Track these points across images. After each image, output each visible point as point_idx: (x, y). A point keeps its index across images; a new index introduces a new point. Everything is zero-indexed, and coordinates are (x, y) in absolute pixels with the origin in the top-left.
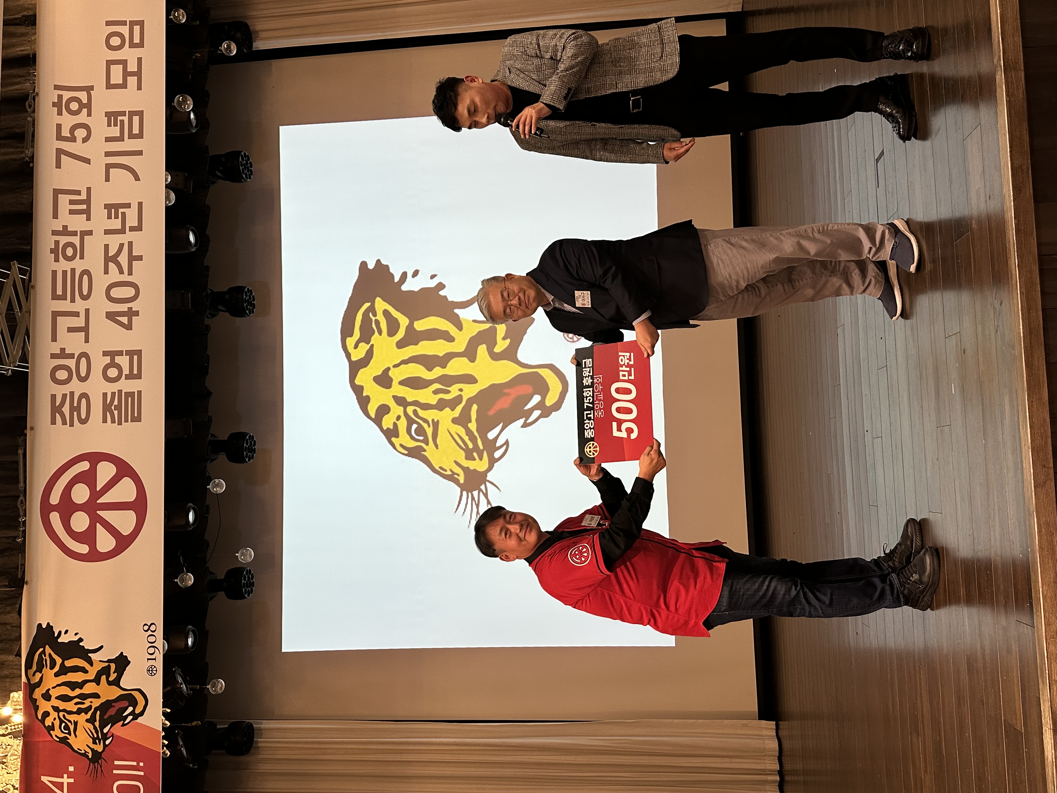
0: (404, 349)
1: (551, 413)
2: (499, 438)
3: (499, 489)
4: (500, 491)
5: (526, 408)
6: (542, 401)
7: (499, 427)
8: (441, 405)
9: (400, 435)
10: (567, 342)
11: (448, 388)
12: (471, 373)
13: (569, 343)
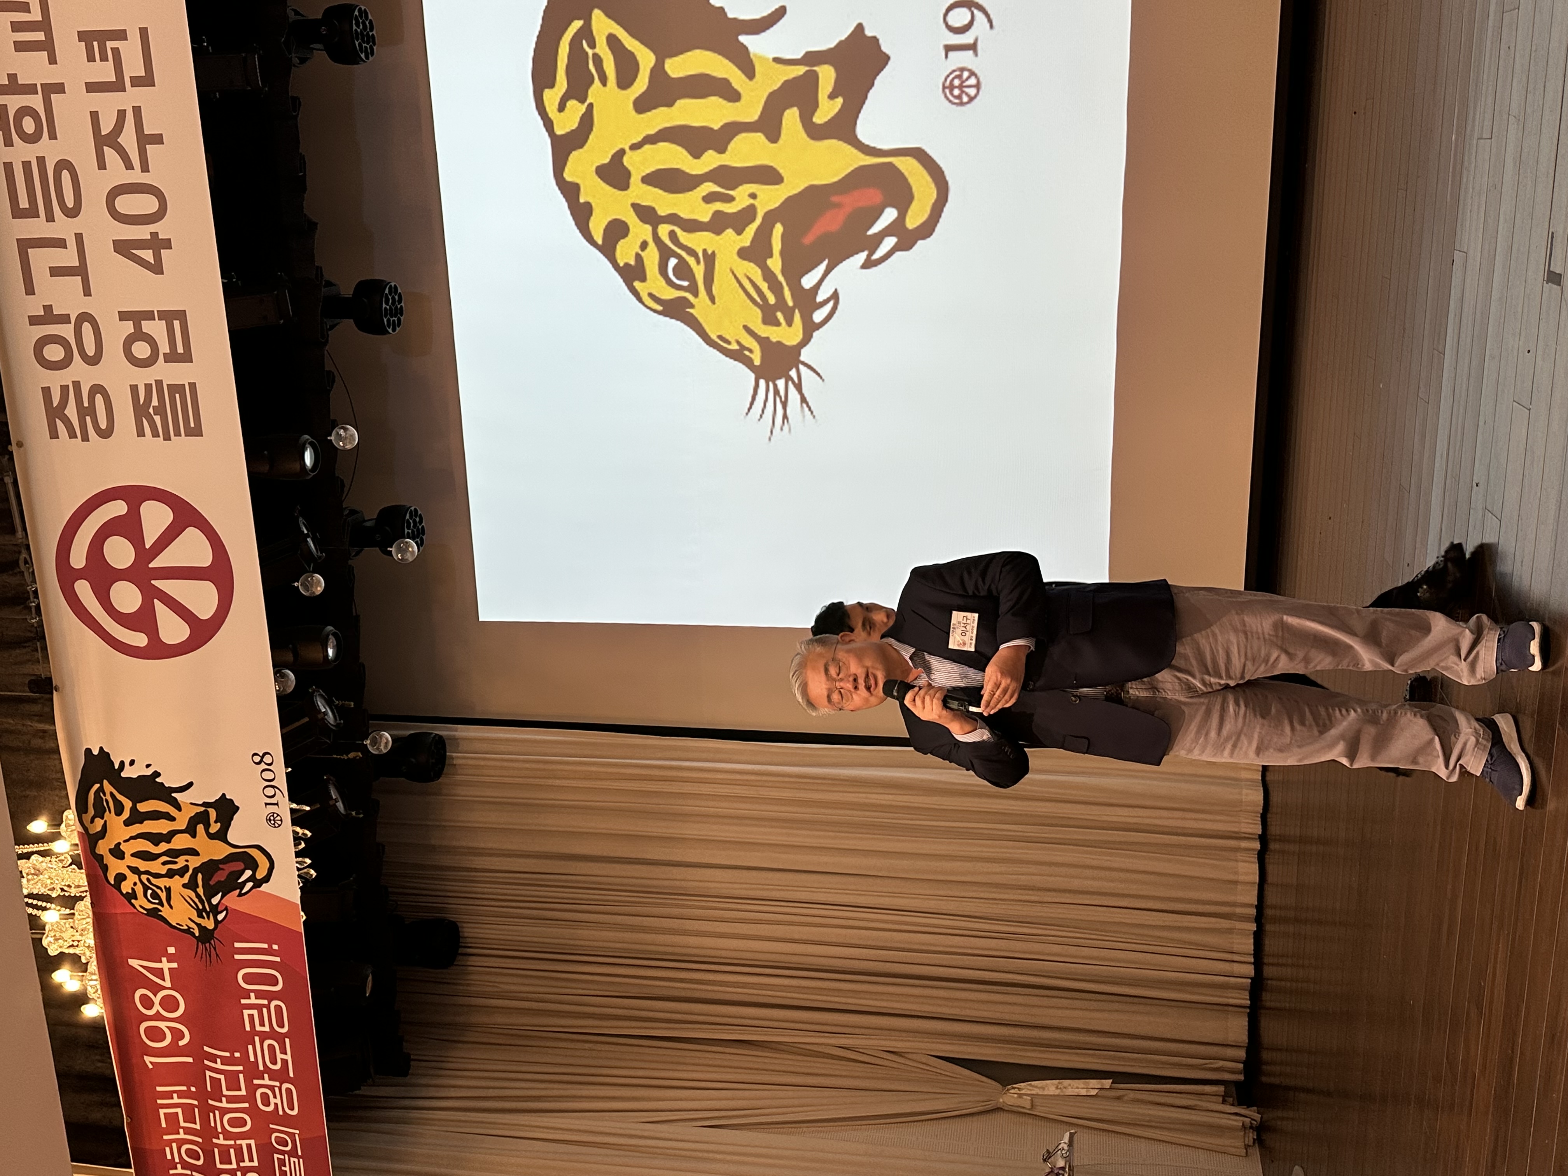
0: (649, 113)
1: (915, 243)
2: (822, 288)
3: (821, 377)
4: (823, 380)
5: (871, 232)
6: (900, 220)
7: (822, 267)
8: (718, 223)
9: (648, 277)
10: (950, 104)
11: (731, 192)
12: (771, 164)
13: (954, 106)
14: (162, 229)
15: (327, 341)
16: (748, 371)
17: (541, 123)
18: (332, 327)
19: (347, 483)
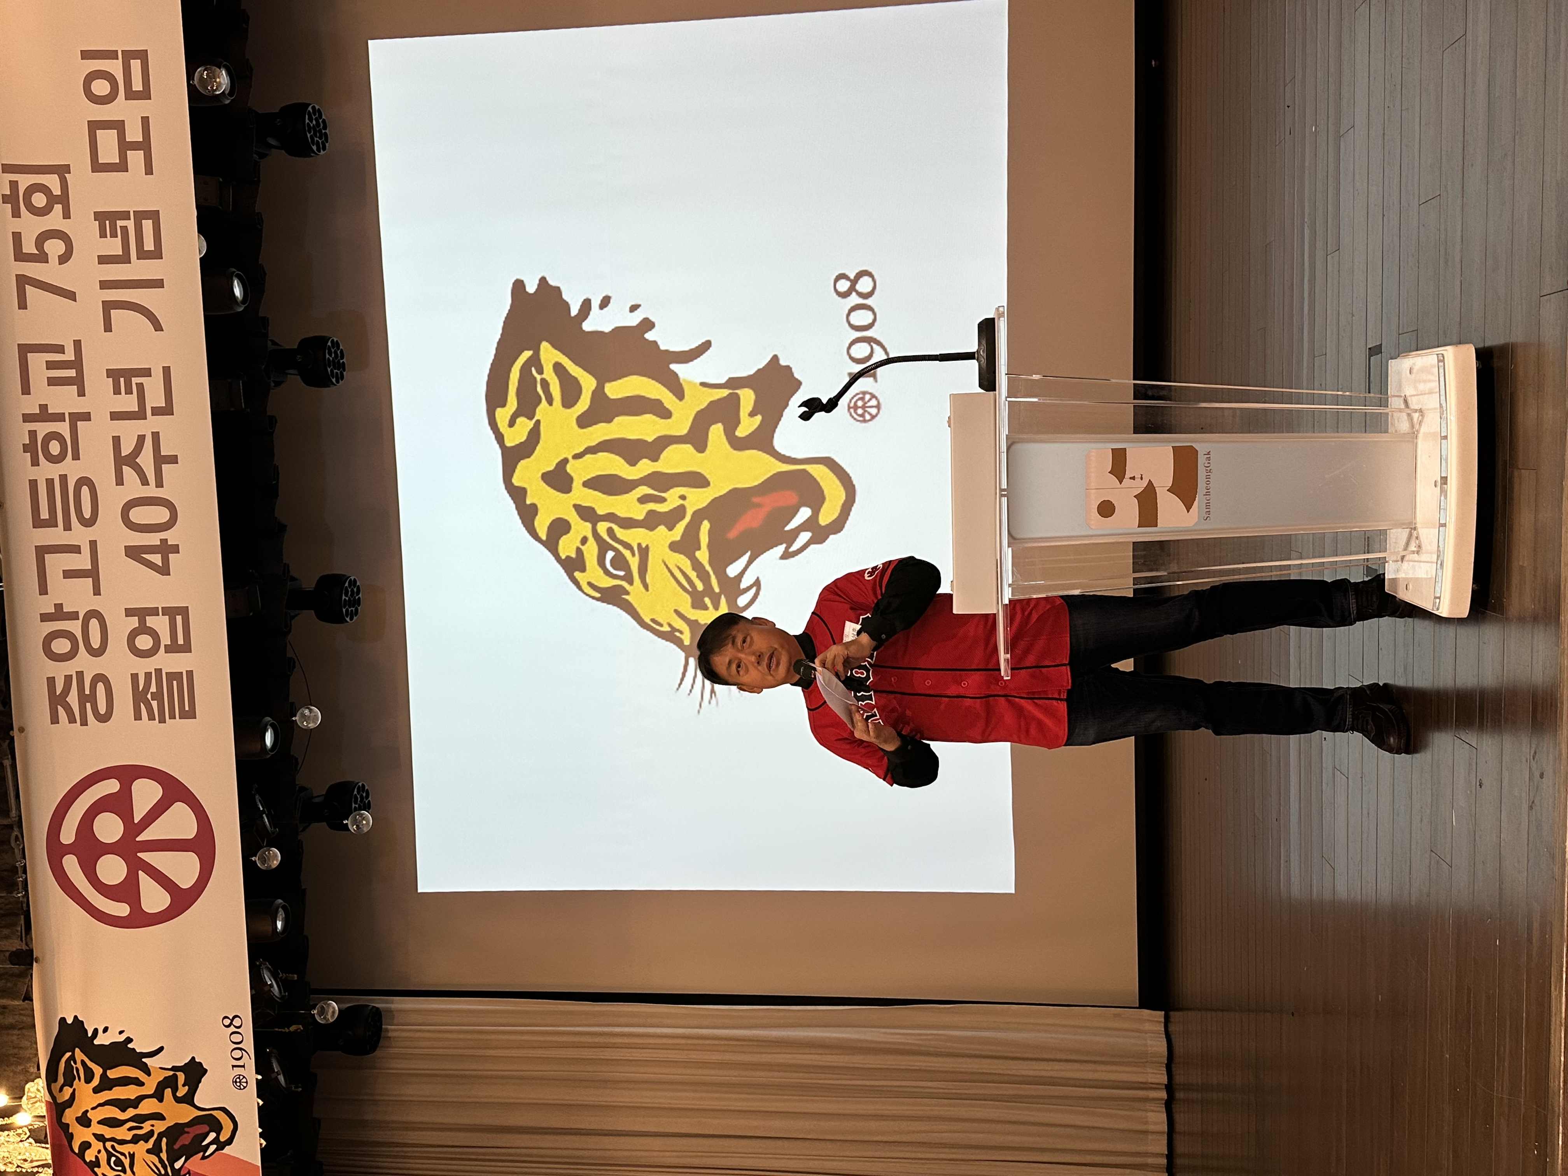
6: (814, 518)
7: (745, 558)
8: (652, 521)
9: (587, 568)
10: (855, 421)
11: (663, 495)
12: (699, 471)
13: (858, 423)
14: (172, 536)
15: (290, 631)
16: (679, 650)
17: (493, 436)
18: (293, 617)
19: (300, 761)
